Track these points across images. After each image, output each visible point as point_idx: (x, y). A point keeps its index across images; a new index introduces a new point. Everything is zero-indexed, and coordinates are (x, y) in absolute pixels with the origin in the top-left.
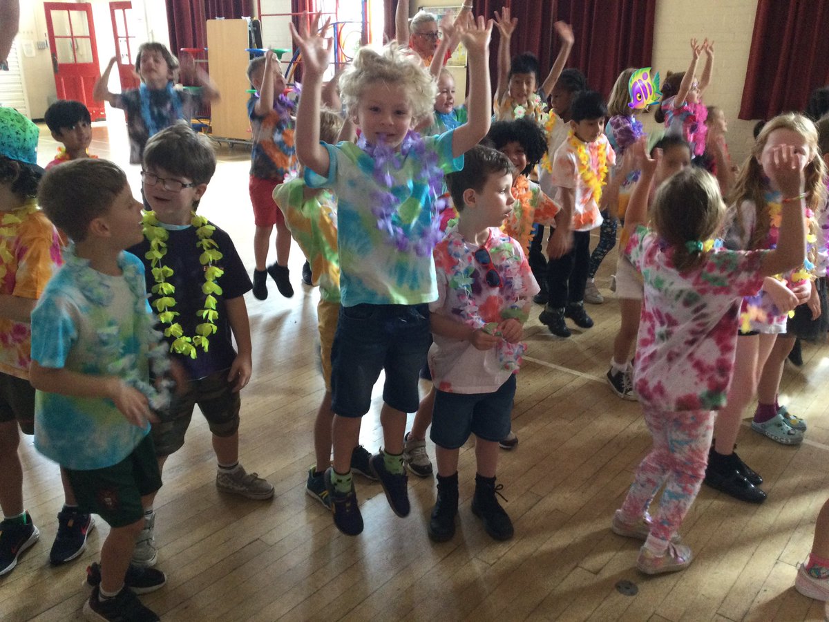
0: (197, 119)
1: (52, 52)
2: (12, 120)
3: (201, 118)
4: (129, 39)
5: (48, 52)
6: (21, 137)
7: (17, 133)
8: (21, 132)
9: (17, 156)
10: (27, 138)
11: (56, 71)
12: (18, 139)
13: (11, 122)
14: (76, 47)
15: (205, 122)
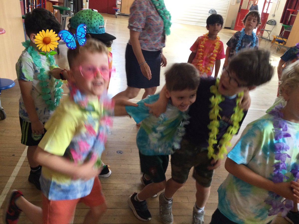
0: (282, 38)
1: (240, 4)
2: (87, 15)
3: (284, 38)
4: (270, 3)
5: (239, 4)
6: (90, 22)
7: (88, 21)
8: (90, 20)
9: (90, 31)
10: (93, 22)
11: (239, 11)
12: (89, 23)
13: (86, 16)
14: (249, 4)
15: (285, 40)
